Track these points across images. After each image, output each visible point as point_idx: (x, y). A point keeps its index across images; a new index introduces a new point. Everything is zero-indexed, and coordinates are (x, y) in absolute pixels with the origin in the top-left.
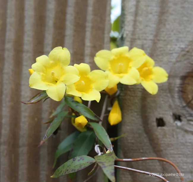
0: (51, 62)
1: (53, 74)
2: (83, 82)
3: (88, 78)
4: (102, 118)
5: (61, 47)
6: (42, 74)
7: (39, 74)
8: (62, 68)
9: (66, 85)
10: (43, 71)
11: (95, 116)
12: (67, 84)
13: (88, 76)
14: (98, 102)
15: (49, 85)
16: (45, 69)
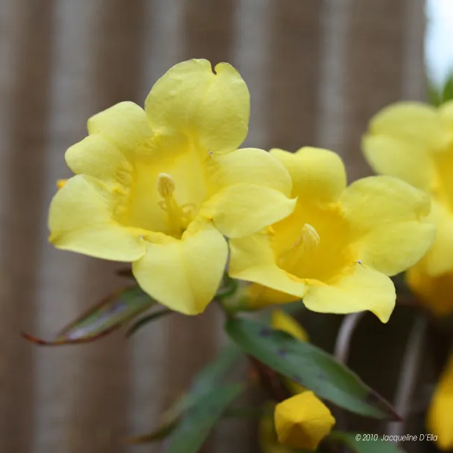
0: (159, 131)
1: (166, 187)
2: (310, 228)
3: (335, 216)
4: (402, 407)
5: (204, 63)
6: (112, 186)
7: (101, 188)
8: (209, 158)
9: (227, 239)
10: (119, 176)
11: (370, 399)
12: (232, 235)
13: (332, 205)
14: (384, 319)
15: (145, 238)
16: (127, 165)
